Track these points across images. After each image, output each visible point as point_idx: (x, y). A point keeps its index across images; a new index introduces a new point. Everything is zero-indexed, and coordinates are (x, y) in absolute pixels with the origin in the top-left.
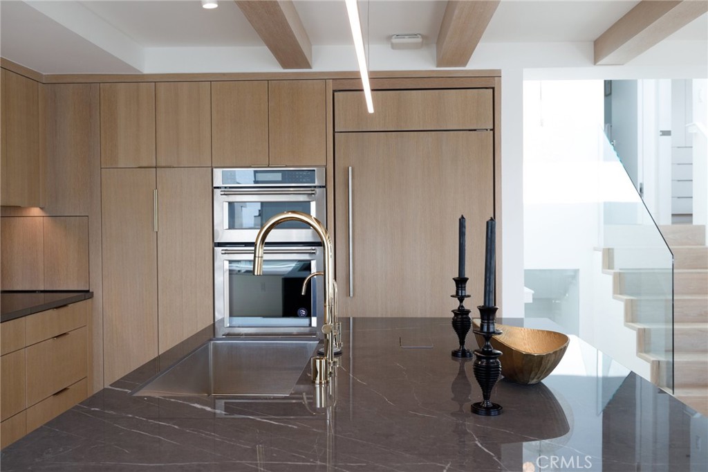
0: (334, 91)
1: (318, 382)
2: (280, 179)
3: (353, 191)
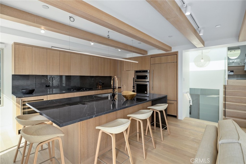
0: (151, 58)
3: (153, 73)
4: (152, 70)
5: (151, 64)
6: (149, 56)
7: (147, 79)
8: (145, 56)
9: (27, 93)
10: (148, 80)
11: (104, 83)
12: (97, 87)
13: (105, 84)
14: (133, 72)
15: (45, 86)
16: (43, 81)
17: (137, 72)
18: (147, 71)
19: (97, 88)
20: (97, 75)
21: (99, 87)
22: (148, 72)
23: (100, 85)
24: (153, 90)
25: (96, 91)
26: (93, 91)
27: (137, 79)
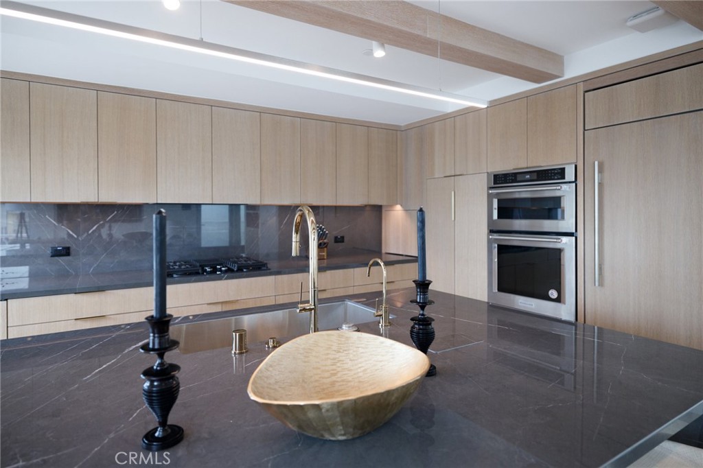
0: (585, 92)
1: (233, 352)
2: (535, 178)
3: (600, 184)
4: (596, 163)
5: (585, 130)
6: (574, 82)
7: (563, 218)
8: (551, 89)
10: (567, 224)
11: (343, 237)
13: (345, 239)
14: (479, 183)
15: (49, 252)
16: (34, 224)
17: (500, 179)
18: (560, 173)
22: (569, 175)
24: (601, 284)
27: (499, 217)
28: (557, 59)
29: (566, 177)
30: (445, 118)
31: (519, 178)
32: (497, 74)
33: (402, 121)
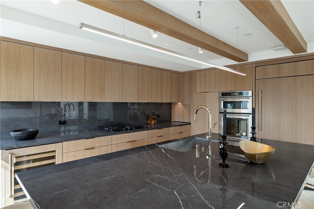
0: (255, 67)
1: (196, 150)
2: (238, 94)
3: (261, 97)
4: (260, 91)
5: (255, 79)
6: (252, 63)
9: (23, 138)
10: (249, 110)
11: (159, 115)
12: (149, 122)
14: (216, 96)
15: (58, 123)
16: (53, 111)
17: (224, 94)
19: (148, 124)
20: (149, 102)
21: (153, 123)
23: (154, 119)
24: (261, 130)
25: (150, 131)
26: (144, 132)
27: (223, 108)
28: (246, 55)
29: (249, 94)
30: (201, 71)
31: (231, 94)
32: (224, 57)
33: (182, 70)
